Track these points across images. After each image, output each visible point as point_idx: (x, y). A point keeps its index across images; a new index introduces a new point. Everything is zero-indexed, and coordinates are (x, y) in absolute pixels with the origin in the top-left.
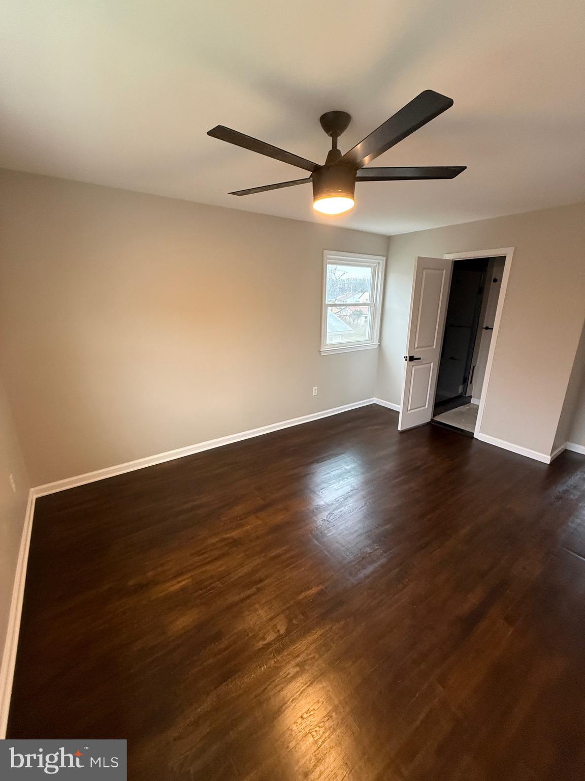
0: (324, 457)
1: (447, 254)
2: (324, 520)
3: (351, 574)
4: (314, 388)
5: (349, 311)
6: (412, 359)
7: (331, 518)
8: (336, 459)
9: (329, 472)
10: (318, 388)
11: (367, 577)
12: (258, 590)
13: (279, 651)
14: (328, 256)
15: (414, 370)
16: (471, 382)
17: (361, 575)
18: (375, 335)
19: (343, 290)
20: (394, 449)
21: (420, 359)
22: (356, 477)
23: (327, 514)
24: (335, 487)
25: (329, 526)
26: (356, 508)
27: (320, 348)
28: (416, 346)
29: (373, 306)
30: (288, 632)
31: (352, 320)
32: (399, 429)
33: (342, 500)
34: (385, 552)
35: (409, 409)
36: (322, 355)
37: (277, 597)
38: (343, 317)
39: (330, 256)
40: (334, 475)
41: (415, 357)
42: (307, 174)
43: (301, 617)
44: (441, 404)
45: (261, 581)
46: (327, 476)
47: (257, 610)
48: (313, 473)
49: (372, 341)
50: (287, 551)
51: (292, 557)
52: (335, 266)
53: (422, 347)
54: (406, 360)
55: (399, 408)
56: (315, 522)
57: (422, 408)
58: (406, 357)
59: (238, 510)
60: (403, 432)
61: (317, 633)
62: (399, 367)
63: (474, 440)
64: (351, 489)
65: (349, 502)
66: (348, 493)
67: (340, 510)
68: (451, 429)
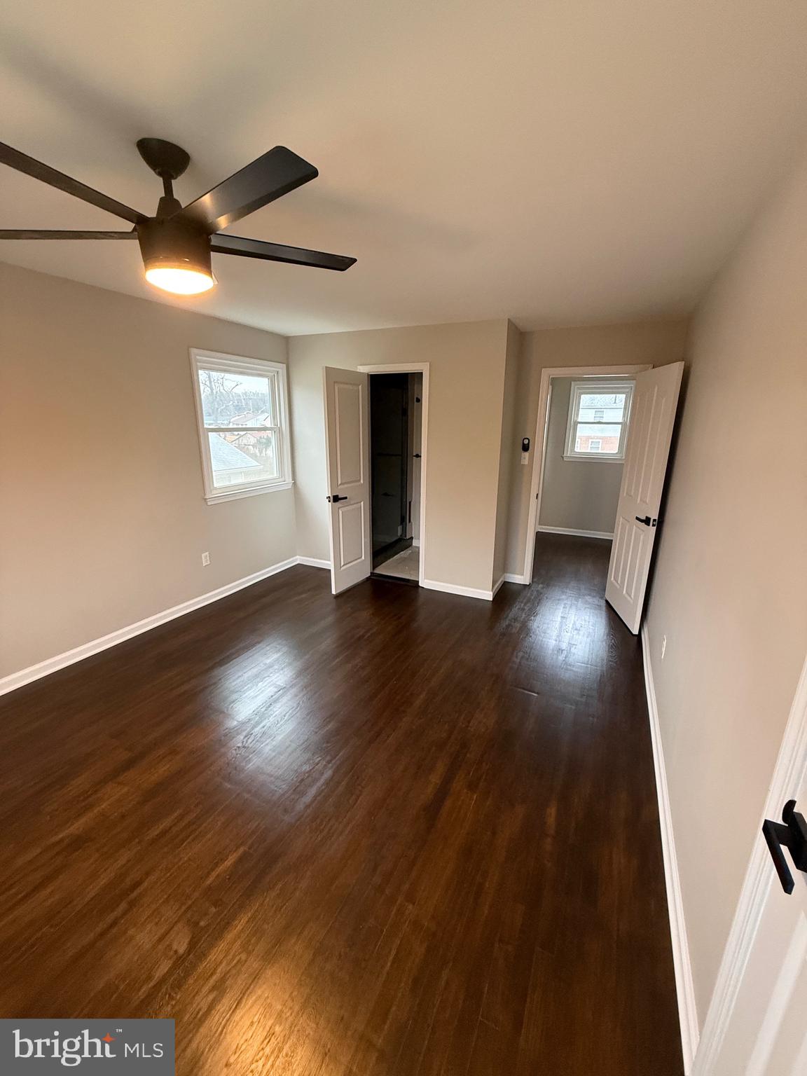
0: (233, 654)
1: (361, 365)
2: (239, 747)
3: (286, 811)
4: (203, 555)
5: (251, 439)
6: (336, 499)
7: (250, 741)
8: (249, 653)
9: (240, 674)
10: (209, 554)
11: (307, 807)
12: (132, 904)
13: (179, 985)
14: (198, 357)
15: (340, 512)
16: (410, 521)
17: (300, 806)
18: (286, 470)
19: (239, 408)
20: (330, 619)
21: (346, 498)
22: (281, 672)
23: (242, 737)
24: (252, 694)
25: (247, 754)
26: (285, 716)
27: (205, 495)
28: (339, 482)
29: (279, 431)
30: (192, 945)
31: (257, 451)
32: (334, 592)
33: (263, 710)
34: (329, 762)
35: (342, 564)
36: (209, 504)
37: (167, 901)
38: (244, 447)
39: (201, 358)
40: (248, 677)
41: (340, 496)
42: (128, 226)
43: (213, 910)
44: (380, 552)
45: (137, 885)
46: (239, 680)
47: (132, 938)
48: (215, 683)
49: (283, 479)
50: (181, 817)
51: (190, 824)
52: (223, 374)
53: (346, 483)
54: (329, 501)
55: (329, 564)
56: (224, 754)
57: (359, 560)
58: (329, 497)
59: (80, 783)
60: (338, 596)
61: (241, 923)
62: (323, 510)
63: (420, 589)
64: (276, 690)
65: (274, 709)
66: (272, 696)
67: (262, 725)
68: (393, 581)
